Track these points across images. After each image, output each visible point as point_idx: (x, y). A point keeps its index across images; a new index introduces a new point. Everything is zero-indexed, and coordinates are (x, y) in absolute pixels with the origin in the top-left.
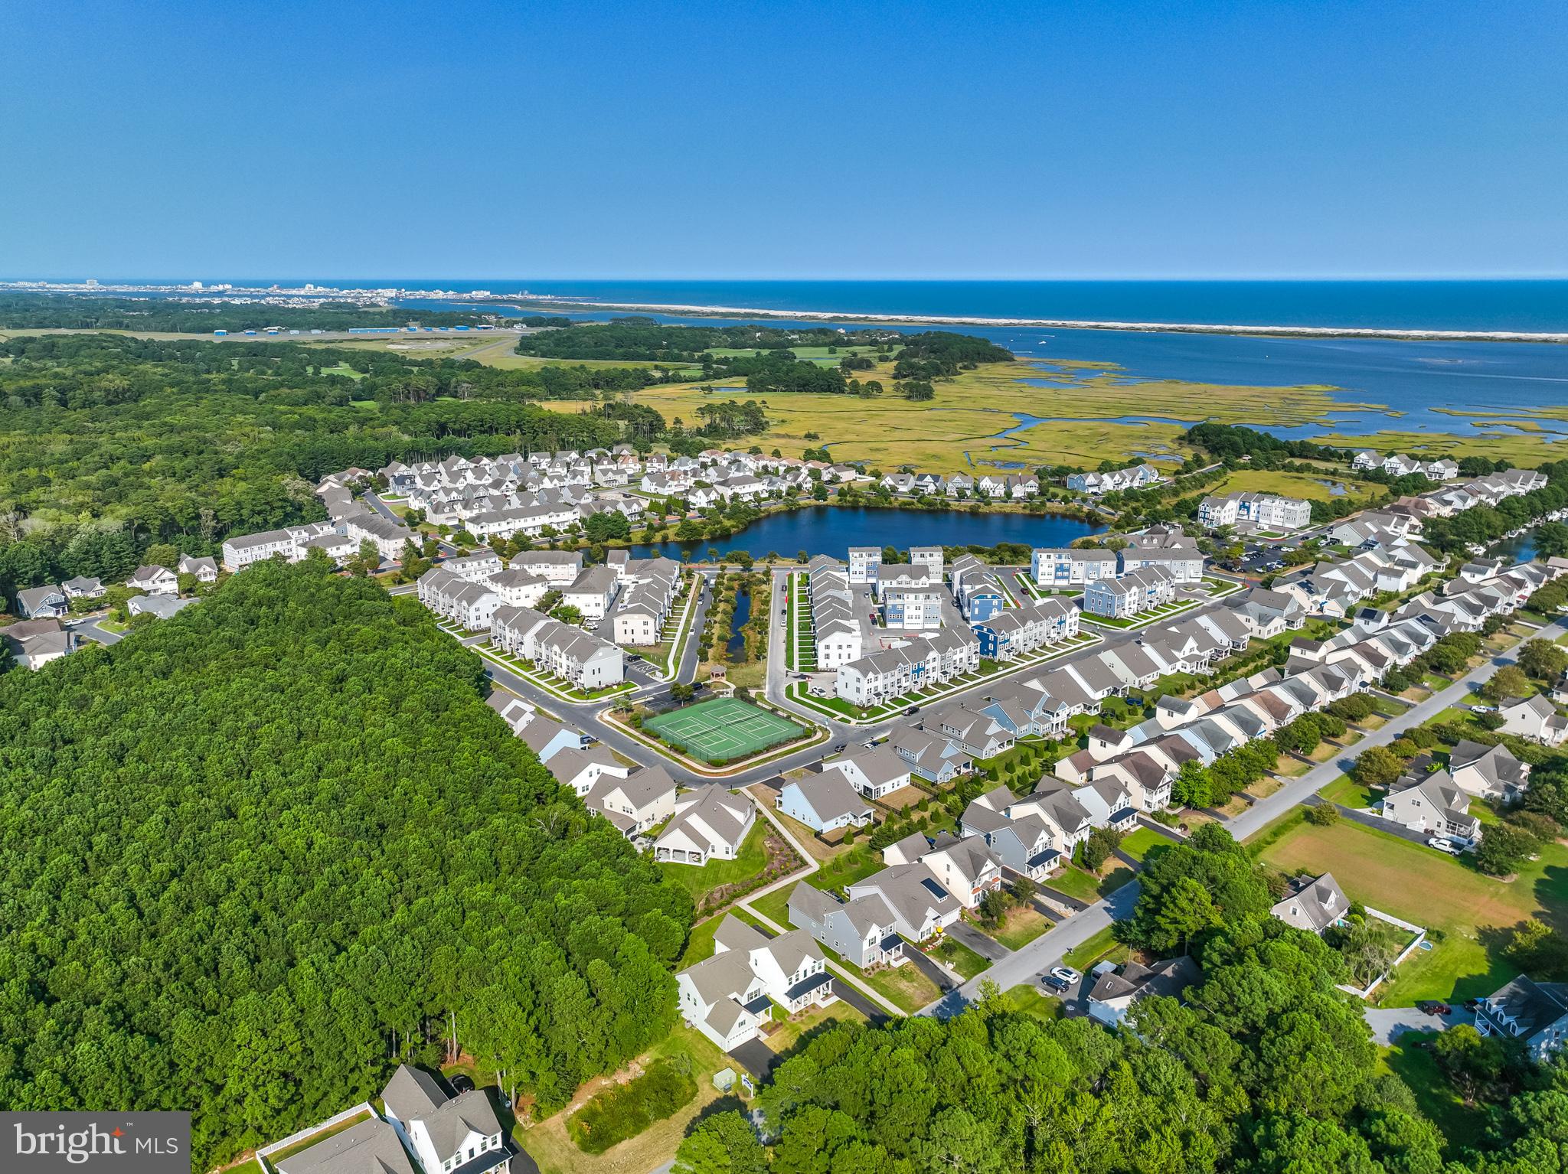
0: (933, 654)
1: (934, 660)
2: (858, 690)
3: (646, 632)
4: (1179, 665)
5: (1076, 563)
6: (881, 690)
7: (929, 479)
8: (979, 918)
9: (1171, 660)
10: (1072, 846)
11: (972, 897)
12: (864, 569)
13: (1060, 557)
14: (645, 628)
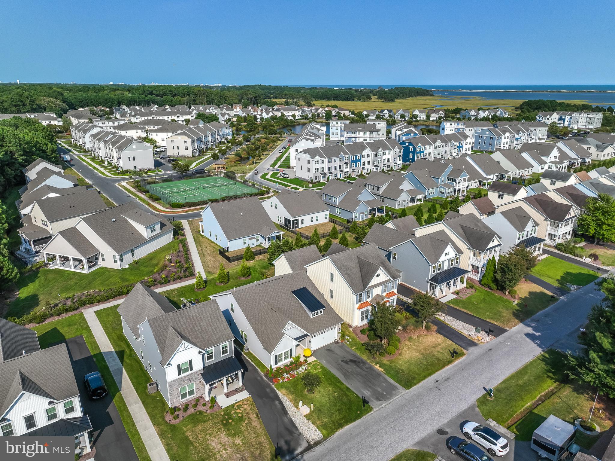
0: (367, 152)
1: (368, 156)
2: (309, 170)
3: (186, 148)
4: (546, 166)
5: (468, 129)
6: (326, 170)
7: (386, 111)
8: (364, 339)
9: (542, 163)
10: (480, 265)
11: (358, 314)
12: (339, 131)
13: (458, 124)
14: (186, 145)
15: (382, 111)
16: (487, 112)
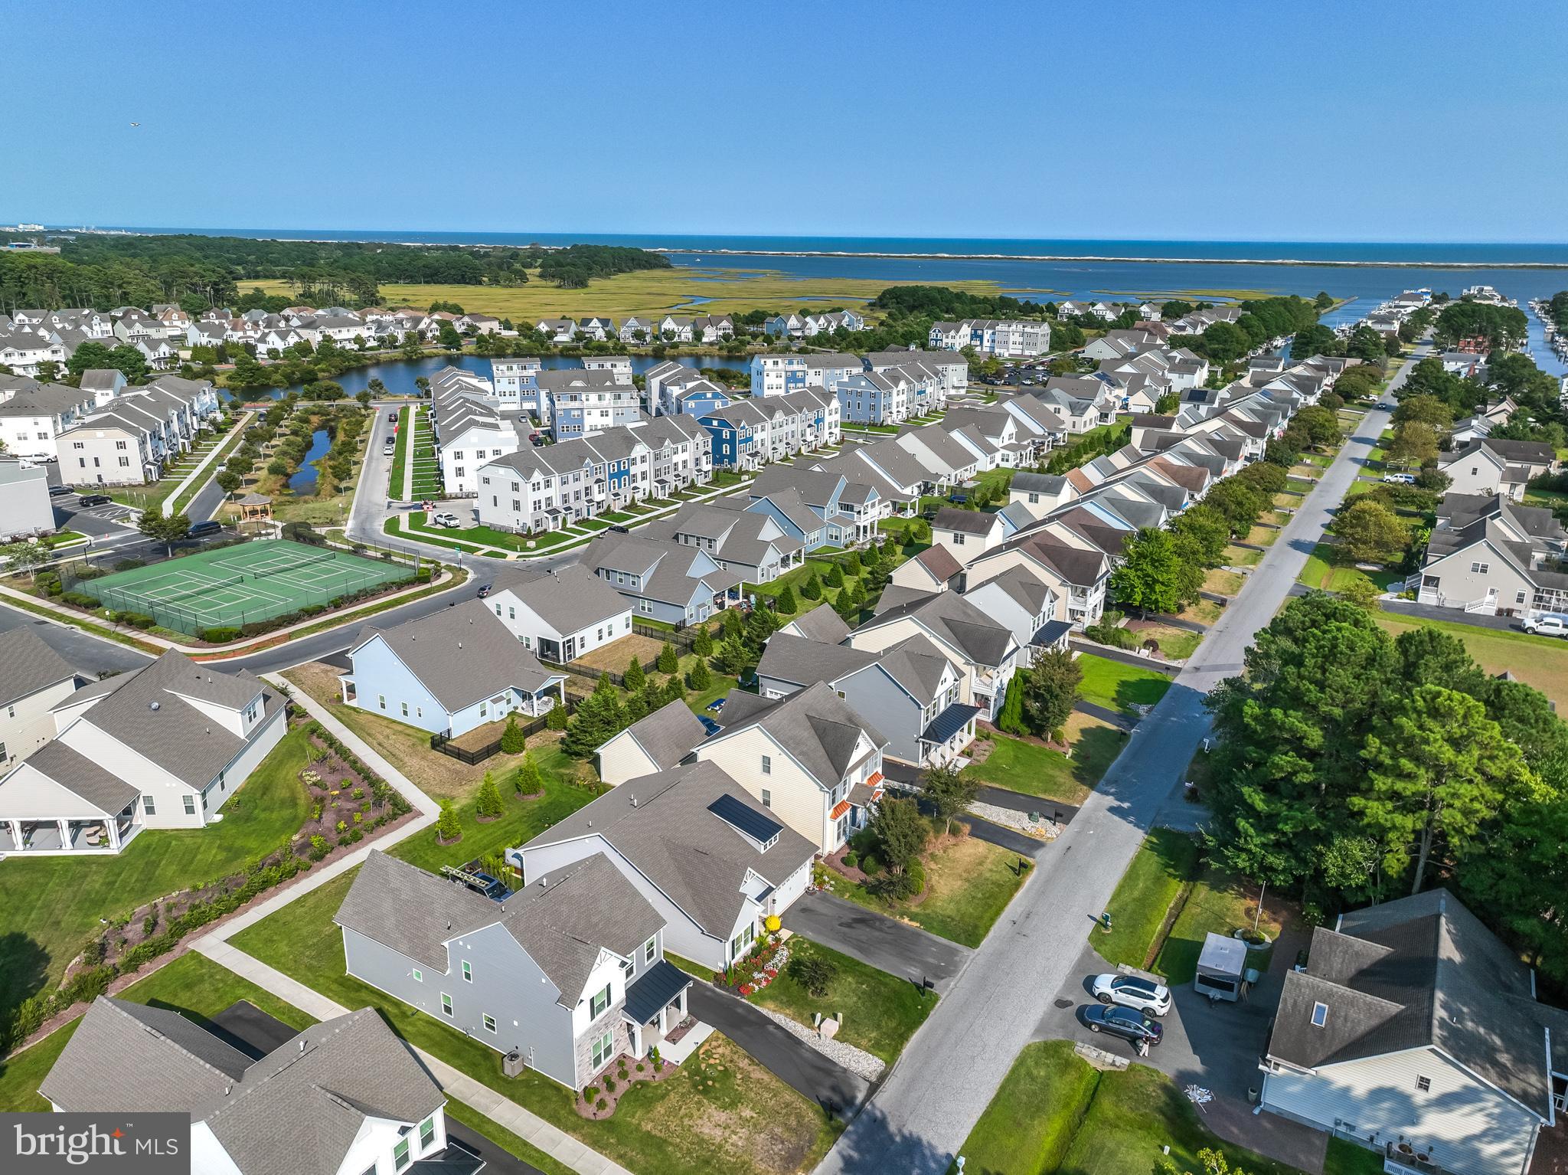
0: (640, 450)
1: (643, 459)
2: (517, 505)
3: (124, 462)
4: (998, 456)
5: (811, 372)
6: (557, 503)
7: (595, 323)
8: (855, 875)
9: (990, 450)
10: (992, 694)
11: (832, 827)
12: (516, 388)
13: (791, 363)
14: (122, 453)
15: (586, 322)
16: (822, 321)
